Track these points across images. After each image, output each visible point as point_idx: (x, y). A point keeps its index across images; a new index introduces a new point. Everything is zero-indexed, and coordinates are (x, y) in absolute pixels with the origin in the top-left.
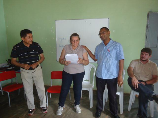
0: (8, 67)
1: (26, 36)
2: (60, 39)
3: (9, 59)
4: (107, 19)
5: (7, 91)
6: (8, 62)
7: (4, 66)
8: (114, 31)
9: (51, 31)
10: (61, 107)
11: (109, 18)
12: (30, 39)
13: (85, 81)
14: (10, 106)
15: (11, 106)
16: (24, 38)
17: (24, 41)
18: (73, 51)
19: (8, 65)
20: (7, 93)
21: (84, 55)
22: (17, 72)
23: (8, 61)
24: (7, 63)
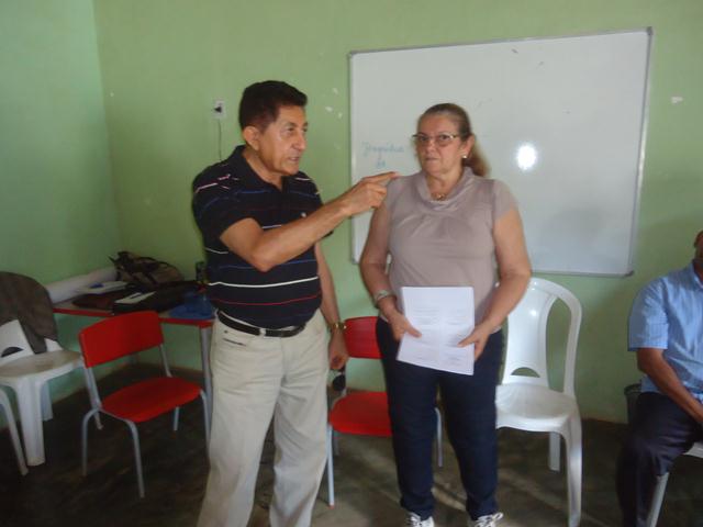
0: (121, 291)
1: (274, 116)
2: (375, 149)
3: (120, 254)
4: (644, 35)
5: (129, 418)
6: (119, 268)
7: (99, 286)
8: (675, 100)
9: (329, 109)
10: (422, 520)
11: (649, 31)
12: (293, 140)
13: (514, 374)
14: (142, 493)
15: (146, 493)
16: (263, 130)
17: (256, 148)
18: (432, 207)
19: (118, 278)
20: (126, 425)
21: (499, 231)
22: (165, 315)
23: (119, 260)
24: (111, 270)
